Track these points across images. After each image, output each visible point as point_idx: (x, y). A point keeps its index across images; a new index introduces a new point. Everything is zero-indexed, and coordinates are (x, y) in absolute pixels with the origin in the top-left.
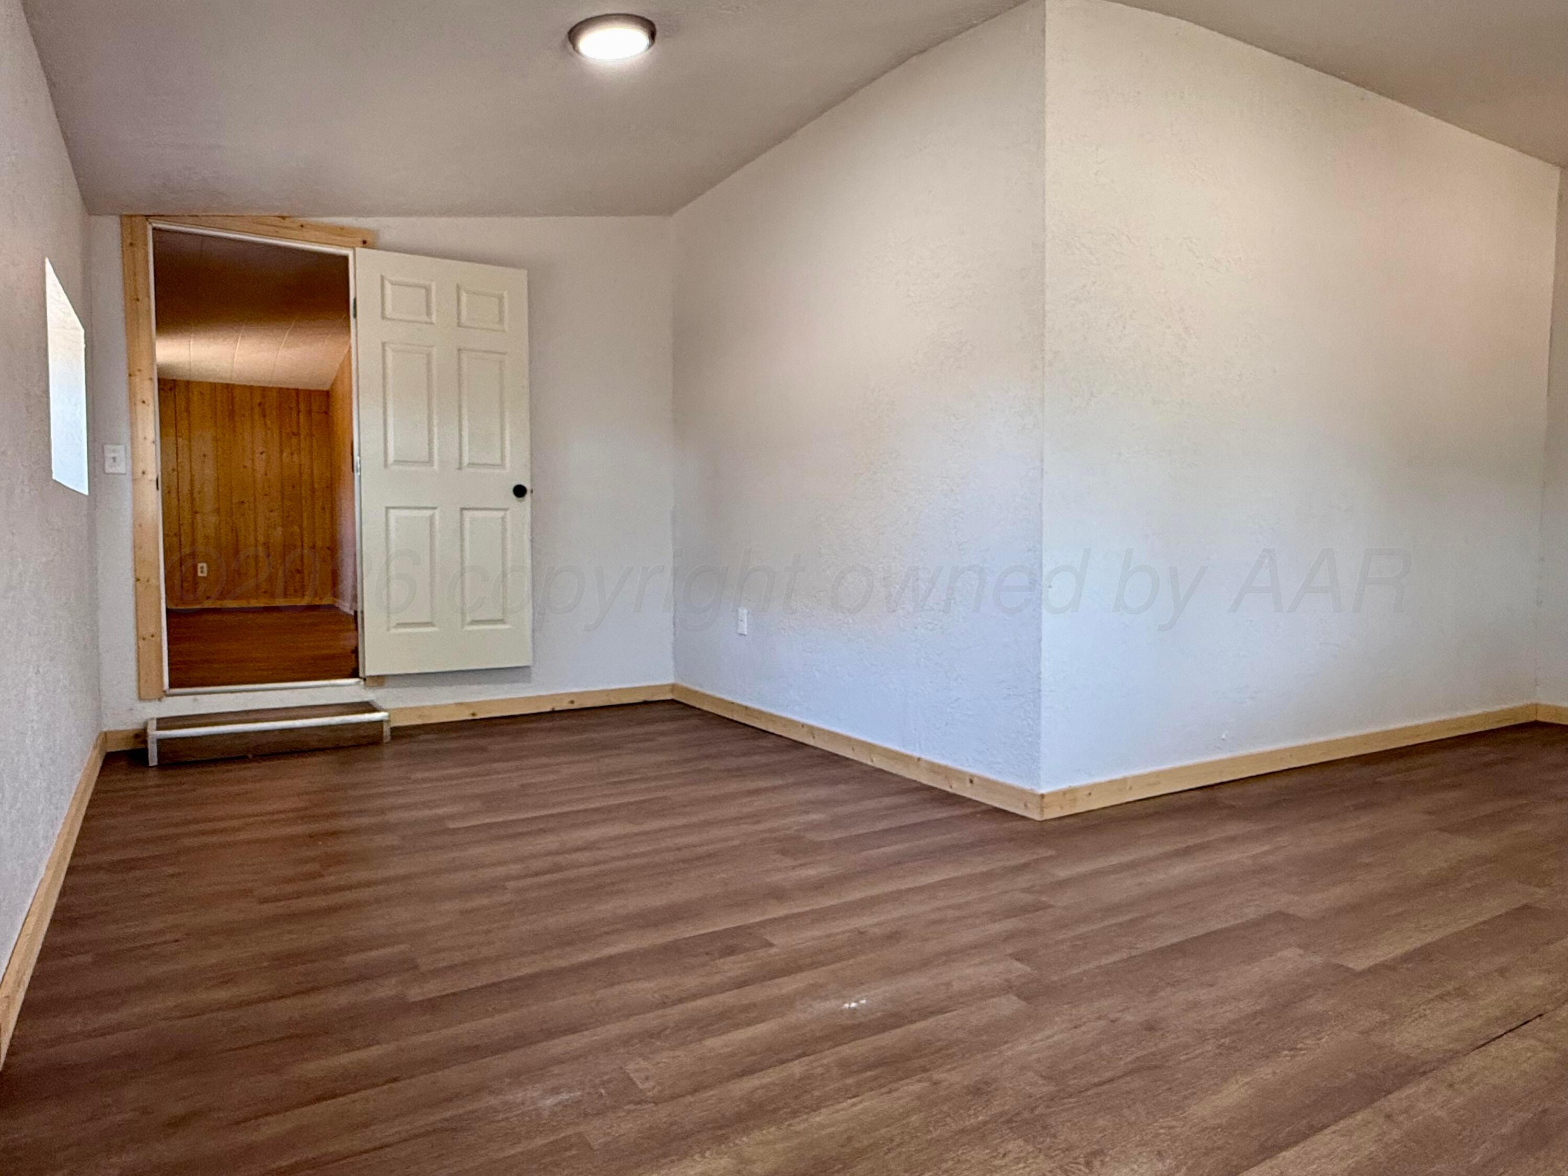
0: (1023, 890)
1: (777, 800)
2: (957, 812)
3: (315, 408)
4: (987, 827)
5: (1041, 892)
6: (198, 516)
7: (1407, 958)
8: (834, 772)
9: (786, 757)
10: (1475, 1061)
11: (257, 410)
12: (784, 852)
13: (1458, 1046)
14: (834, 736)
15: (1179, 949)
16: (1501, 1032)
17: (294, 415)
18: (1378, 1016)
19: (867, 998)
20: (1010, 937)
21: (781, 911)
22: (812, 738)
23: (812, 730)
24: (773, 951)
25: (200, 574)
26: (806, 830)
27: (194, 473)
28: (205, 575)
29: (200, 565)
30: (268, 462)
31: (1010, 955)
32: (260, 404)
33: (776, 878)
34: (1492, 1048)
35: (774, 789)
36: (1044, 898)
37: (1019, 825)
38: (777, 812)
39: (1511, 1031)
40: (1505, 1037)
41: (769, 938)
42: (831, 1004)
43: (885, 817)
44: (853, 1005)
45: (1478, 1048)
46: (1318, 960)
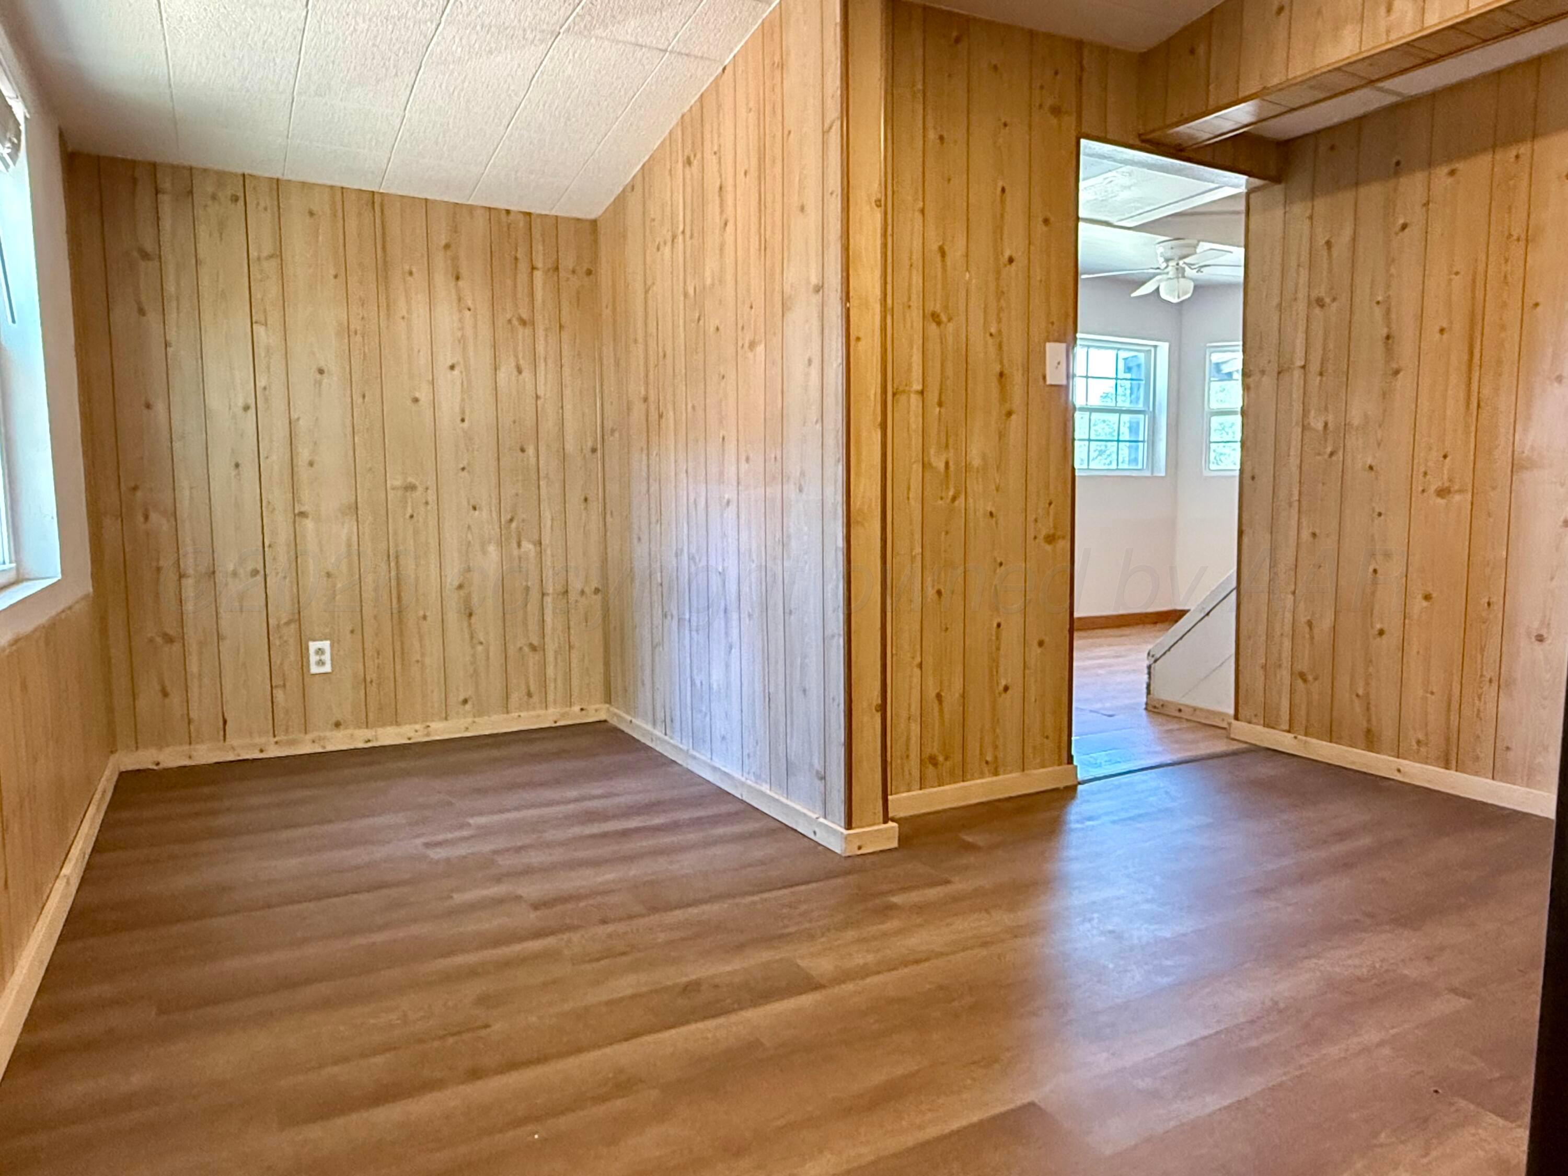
3: (567, 261)
6: (309, 524)
11: (440, 260)
17: (523, 276)
25: (314, 669)
27: (294, 416)
28: (327, 668)
29: (313, 646)
30: (467, 389)
32: (447, 246)
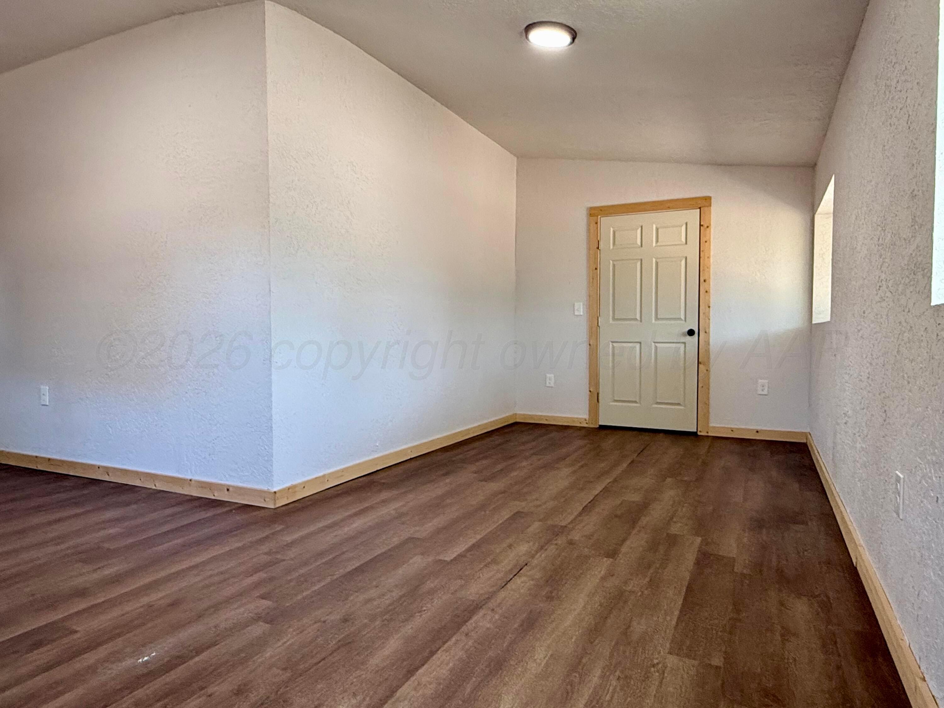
0: (266, 554)
1: (77, 524)
2: (219, 510)
4: (240, 518)
5: (277, 552)
7: (469, 550)
8: (124, 498)
9: (85, 492)
10: (502, 594)
12: (85, 561)
13: (494, 589)
14: (125, 472)
15: (359, 570)
16: (512, 576)
18: (459, 582)
19: (156, 651)
20: (257, 585)
21: (82, 605)
22: (107, 475)
23: (107, 470)
24: (78, 635)
26: (103, 542)
31: (257, 597)
33: (79, 582)
34: (509, 586)
35: (76, 516)
36: (279, 556)
37: (261, 513)
38: (78, 533)
39: (515, 575)
40: (513, 579)
41: (74, 627)
42: (128, 662)
43: (166, 522)
44: (146, 658)
45: (503, 587)
46: (430, 559)
